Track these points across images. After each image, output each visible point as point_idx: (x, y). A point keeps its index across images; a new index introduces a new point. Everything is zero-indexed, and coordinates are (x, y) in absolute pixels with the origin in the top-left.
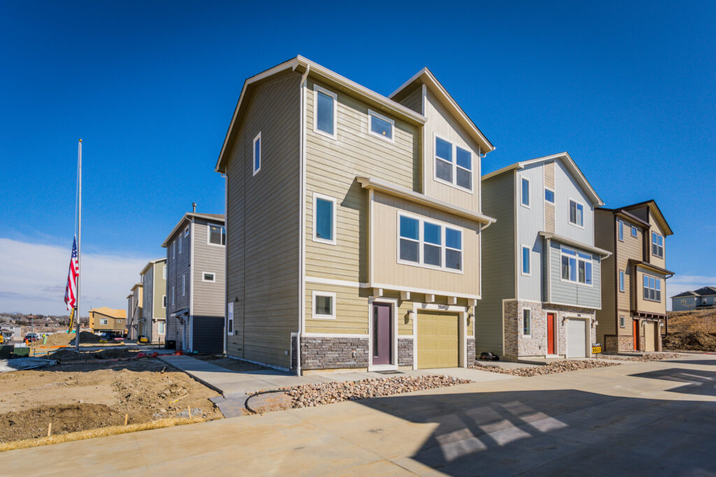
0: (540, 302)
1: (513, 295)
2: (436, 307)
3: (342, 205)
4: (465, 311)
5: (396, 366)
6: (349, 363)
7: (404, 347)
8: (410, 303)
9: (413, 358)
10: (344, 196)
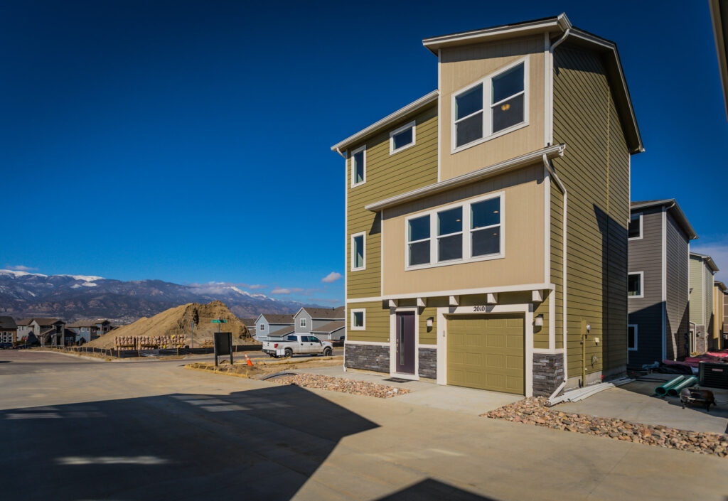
2: (469, 310)
3: (370, 234)
4: (530, 311)
5: (416, 376)
6: (373, 367)
7: (425, 357)
8: (434, 308)
9: (436, 370)
10: (371, 226)
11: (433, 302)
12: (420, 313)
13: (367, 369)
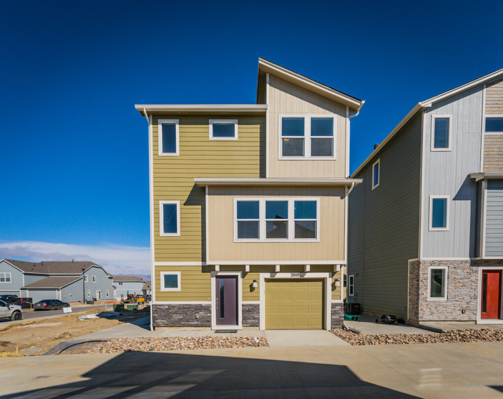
0: (468, 259)
1: (416, 254)
2: (288, 275)
3: (185, 204)
4: (330, 277)
5: (240, 326)
6: (193, 323)
7: (249, 311)
8: (258, 273)
9: (259, 320)
10: (187, 197)
11: (256, 269)
12: (243, 276)
13: (184, 326)
